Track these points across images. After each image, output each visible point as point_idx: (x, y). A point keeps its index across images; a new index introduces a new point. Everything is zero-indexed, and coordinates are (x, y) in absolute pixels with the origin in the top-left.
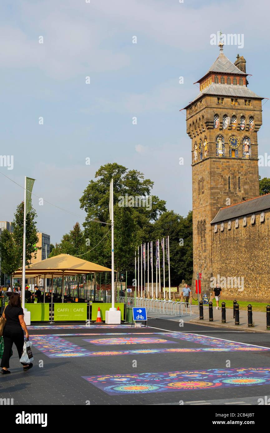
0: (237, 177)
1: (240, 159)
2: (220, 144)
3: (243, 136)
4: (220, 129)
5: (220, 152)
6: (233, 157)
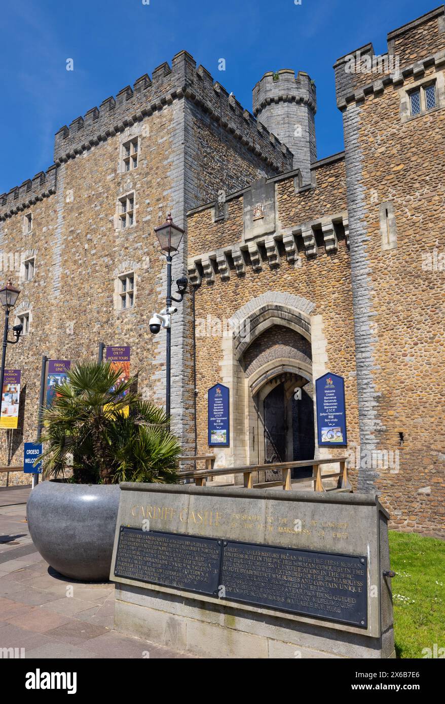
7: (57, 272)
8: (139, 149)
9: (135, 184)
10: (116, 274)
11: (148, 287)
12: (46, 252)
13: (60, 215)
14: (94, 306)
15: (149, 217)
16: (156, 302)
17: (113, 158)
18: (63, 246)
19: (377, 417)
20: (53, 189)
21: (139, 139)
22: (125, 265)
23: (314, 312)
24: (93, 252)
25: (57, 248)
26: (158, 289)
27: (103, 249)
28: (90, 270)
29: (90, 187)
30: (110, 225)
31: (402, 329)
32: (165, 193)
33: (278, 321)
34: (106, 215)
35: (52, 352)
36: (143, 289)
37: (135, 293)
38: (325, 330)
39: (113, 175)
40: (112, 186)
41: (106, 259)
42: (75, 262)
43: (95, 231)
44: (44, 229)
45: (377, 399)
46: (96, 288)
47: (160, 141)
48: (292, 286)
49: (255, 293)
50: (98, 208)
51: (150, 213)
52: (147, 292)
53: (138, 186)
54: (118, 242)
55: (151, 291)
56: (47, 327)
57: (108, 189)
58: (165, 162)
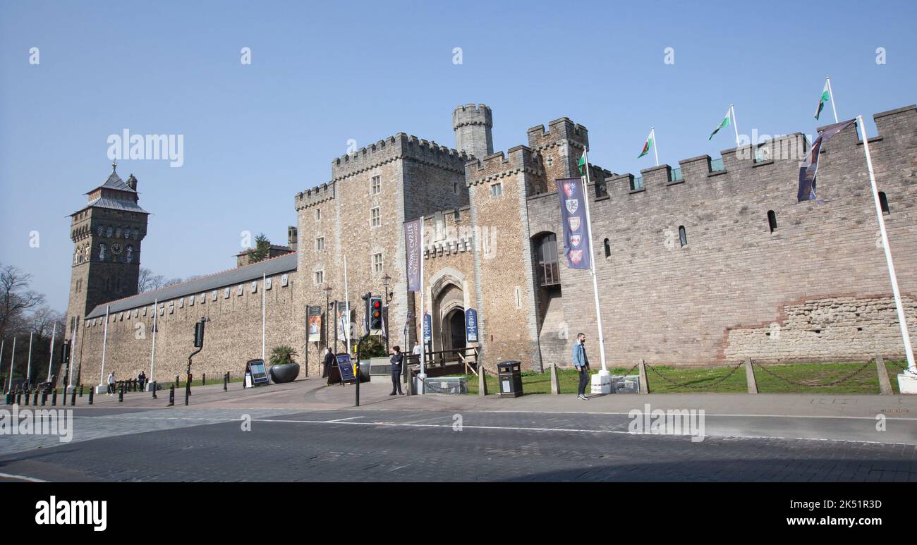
0: (117, 278)
1: (121, 263)
2: (103, 250)
3: (126, 245)
4: (104, 237)
5: (102, 257)
6: (114, 261)
7: (338, 247)
8: (380, 184)
9: (379, 203)
10: (373, 253)
11: (389, 261)
12: (330, 234)
13: (338, 212)
14: (361, 270)
15: (388, 223)
16: (393, 270)
17: (367, 185)
18: (341, 232)
19: (484, 329)
20: (333, 196)
21: (380, 177)
22: (377, 248)
23: (464, 279)
24: (359, 238)
25: (338, 234)
26: (394, 264)
27: (364, 238)
28: (357, 249)
29: (355, 200)
30: (367, 224)
31: (491, 291)
32: (395, 211)
33: (451, 282)
34: (365, 218)
35: (338, 295)
36: (387, 263)
37: (383, 265)
38: (469, 288)
39: (367, 195)
40: (367, 201)
41: (366, 244)
42: (349, 243)
43: (359, 226)
44: (329, 220)
45: (484, 321)
46: (361, 260)
47: (391, 181)
48: (455, 265)
49: (440, 267)
50: (360, 213)
51: (388, 221)
52: (389, 265)
53: (381, 204)
54: (372, 234)
55: (391, 264)
56: (334, 280)
57: (365, 202)
58: (394, 194)
